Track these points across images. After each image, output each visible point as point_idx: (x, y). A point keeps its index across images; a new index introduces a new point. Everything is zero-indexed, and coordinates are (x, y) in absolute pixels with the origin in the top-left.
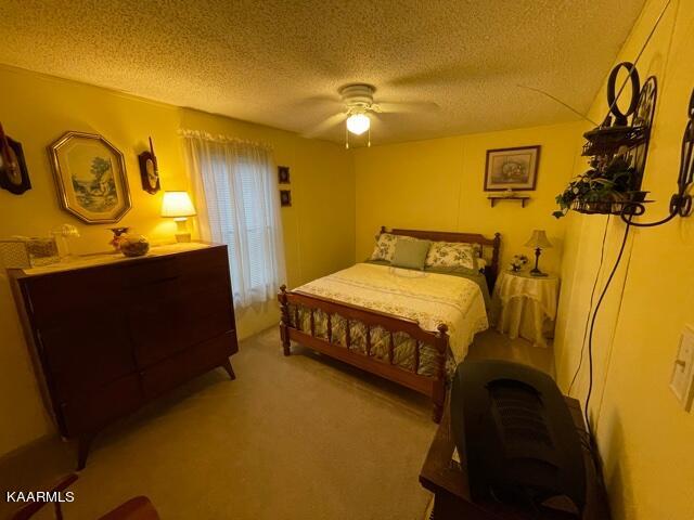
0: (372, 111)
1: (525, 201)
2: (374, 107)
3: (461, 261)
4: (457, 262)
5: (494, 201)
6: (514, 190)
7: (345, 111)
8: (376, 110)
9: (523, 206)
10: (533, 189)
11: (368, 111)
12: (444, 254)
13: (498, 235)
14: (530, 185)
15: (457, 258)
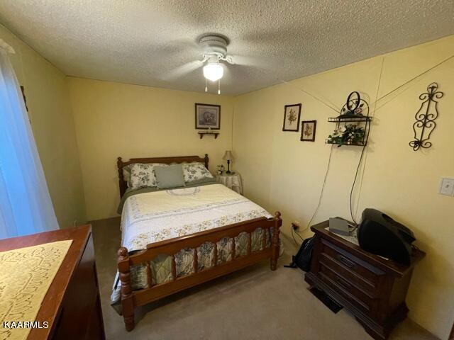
0: (226, 63)
1: (216, 135)
2: (228, 59)
3: (206, 174)
4: (203, 175)
5: (202, 135)
6: (212, 129)
7: (201, 59)
8: (230, 61)
9: (216, 138)
10: (219, 129)
11: (221, 61)
12: (194, 172)
13: (206, 155)
14: (217, 127)
15: (203, 173)
